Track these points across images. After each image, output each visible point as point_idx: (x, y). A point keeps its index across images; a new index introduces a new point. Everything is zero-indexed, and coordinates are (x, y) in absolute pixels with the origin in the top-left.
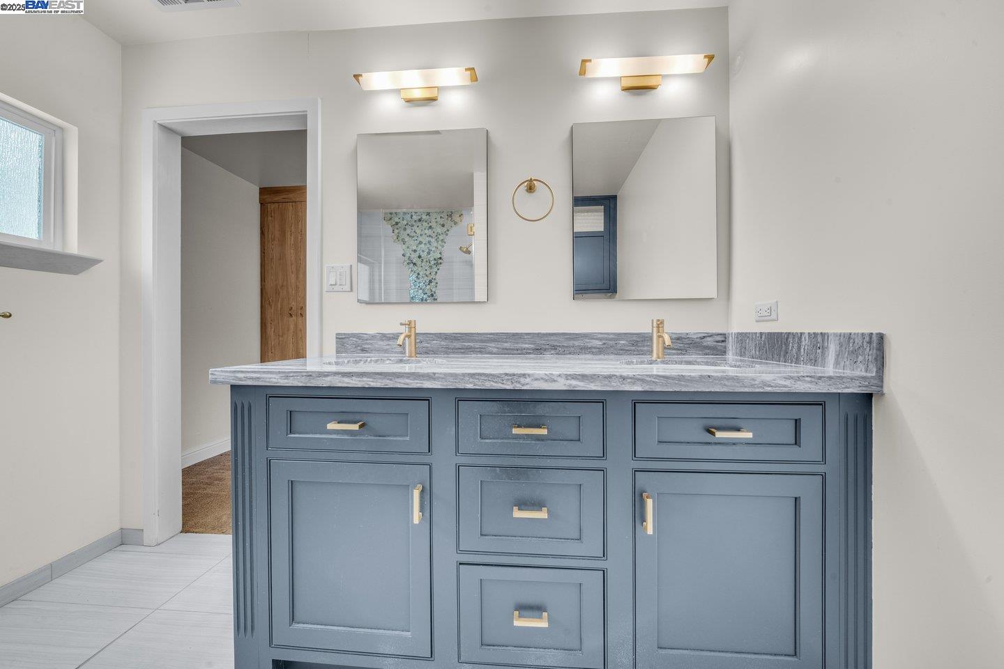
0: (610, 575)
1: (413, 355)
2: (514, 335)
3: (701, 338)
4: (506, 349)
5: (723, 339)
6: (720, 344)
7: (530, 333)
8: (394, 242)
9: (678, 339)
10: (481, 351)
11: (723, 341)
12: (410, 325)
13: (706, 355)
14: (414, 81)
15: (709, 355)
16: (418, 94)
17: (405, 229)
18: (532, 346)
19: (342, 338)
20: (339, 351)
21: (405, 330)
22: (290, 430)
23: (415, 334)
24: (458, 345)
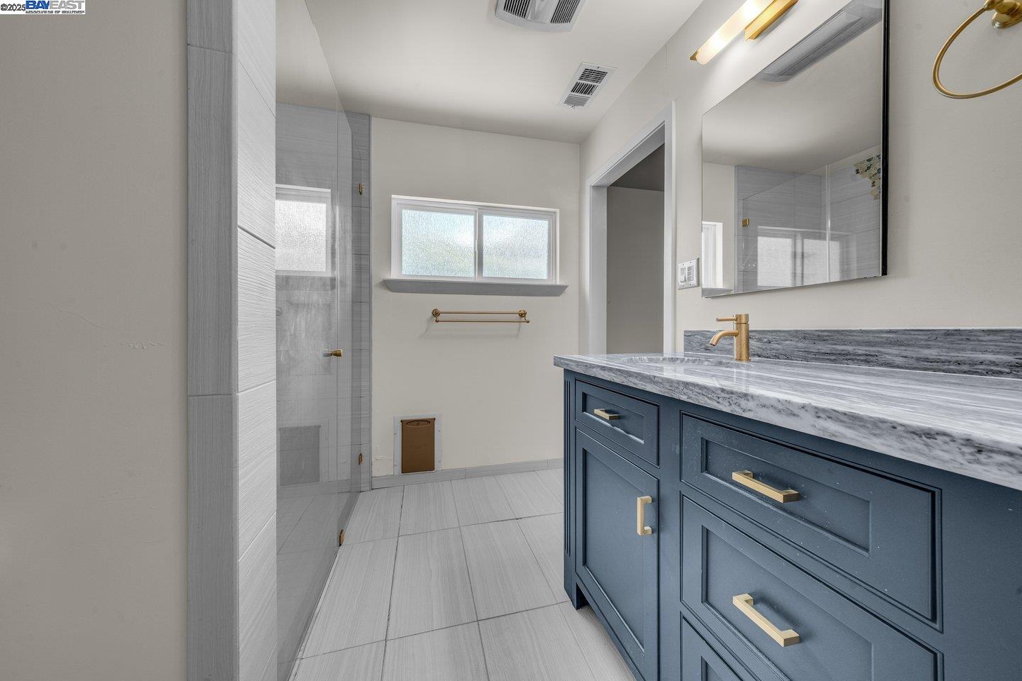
1: (744, 357)
2: (948, 333)
4: (927, 360)
10: (868, 360)
12: (740, 320)
19: (689, 336)
20: (685, 350)
21: (730, 327)
22: (584, 409)
23: (748, 331)
24: (825, 348)
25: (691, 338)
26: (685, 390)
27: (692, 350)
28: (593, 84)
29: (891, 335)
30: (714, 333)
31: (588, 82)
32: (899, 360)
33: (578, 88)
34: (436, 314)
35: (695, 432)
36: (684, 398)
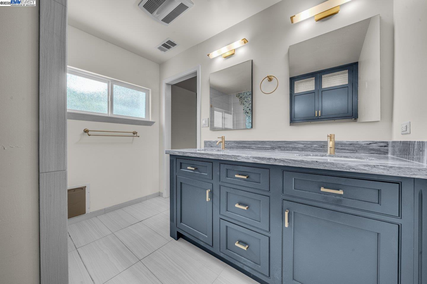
0: (271, 239)
1: (224, 148)
2: (262, 142)
3: (368, 144)
4: (259, 147)
5: (386, 145)
6: (383, 148)
7: (269, 141)
8: (240, 105)
9: (351, 144)
10: (249, 148)
11: (385, 146)
12: (223, 138)
13: (372, 154)
14: (225, 50)
15: (374, 154)
16: (228, 54)
17: (244, 99)
18: (270, 146)
19: (206, 142)
20: (205, 147)
21: (220, 140)
22: (181, 168)
23: (225, 141)
24: (241, 145)
25: (206, 143)
26: (223, 157)
27: (207, 147)
28: (171, 46)
29: (253, 142)
30: (217, 141)
31: (168, 45)
32: (254, 148)
33: (164, 45)
34: (86, 131)
35: (224, 167)
36: (222, 159)
